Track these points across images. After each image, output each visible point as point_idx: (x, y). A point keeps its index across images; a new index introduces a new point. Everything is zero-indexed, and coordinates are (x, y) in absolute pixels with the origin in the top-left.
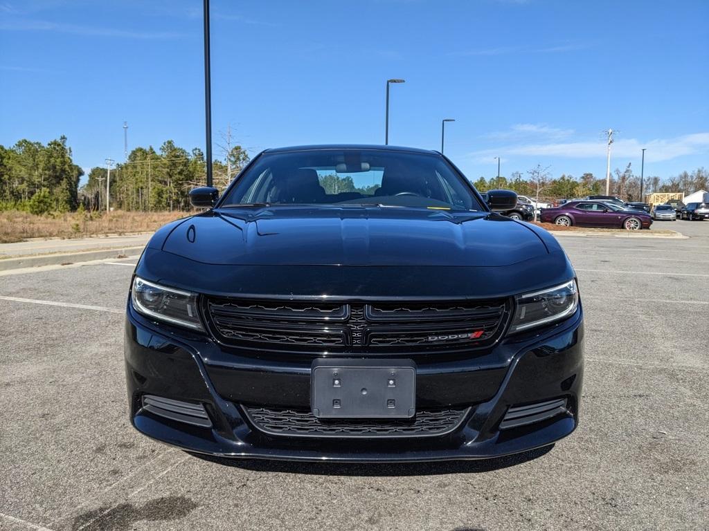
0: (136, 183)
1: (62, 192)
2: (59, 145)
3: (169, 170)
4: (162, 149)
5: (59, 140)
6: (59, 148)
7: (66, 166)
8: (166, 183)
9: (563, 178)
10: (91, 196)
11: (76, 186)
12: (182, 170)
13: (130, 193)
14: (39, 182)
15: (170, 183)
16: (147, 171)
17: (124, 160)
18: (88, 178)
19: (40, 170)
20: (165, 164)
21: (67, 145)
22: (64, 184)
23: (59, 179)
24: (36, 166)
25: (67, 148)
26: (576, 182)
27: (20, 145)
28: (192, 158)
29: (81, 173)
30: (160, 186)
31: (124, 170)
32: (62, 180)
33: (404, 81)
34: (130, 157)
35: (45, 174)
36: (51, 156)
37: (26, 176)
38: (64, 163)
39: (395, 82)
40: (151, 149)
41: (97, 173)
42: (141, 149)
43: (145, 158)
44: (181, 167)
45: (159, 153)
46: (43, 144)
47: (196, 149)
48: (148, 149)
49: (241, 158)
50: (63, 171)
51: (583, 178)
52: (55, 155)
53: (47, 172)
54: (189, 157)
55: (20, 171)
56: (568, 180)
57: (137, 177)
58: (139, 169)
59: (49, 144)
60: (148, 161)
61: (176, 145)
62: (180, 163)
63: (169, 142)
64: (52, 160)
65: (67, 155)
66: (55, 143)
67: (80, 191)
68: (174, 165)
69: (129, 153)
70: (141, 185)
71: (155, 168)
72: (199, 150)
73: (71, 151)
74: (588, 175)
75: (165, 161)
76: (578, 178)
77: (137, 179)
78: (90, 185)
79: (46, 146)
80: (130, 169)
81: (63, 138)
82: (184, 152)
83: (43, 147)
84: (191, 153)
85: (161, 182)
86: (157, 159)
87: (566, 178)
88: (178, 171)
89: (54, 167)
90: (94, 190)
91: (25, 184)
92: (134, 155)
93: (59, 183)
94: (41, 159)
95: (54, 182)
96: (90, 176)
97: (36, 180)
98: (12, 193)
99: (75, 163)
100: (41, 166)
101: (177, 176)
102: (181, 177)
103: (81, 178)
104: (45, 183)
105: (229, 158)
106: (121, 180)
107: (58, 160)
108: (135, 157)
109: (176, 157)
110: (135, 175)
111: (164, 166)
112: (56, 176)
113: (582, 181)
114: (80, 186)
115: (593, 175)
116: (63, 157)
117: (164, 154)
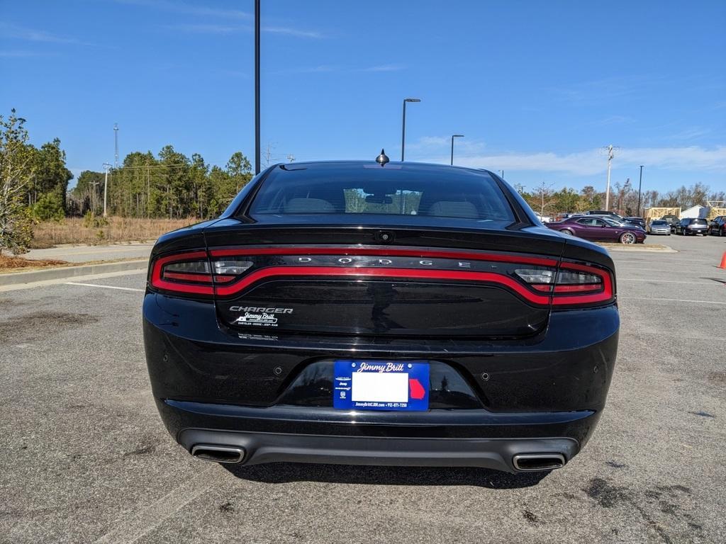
0: (133, 189)
1: (56, 197)
2: (53, 148)
3: (168, 176)
4: (161, 155)
5: (52, 143)
6: (53, 151)
7: (60, 170)
8: (165, 190)
9: (564, 191)
10: (81, 201)
11: (66, 190)
12: (182, 176)
13: (125, 199)
14: (32, 186)
15: (170, 189)
16: (145, 177)
17: (119, 164)
18: (77, 182)
20: (164, 170)
21: (61, 148)
23: (52, 183)
25: (61, 151)
26: (577, 195)
28: (191, 164)
29: (70, 177)
30: (158, 192)
31: (119, 175)
32: (57, 184)
33: (420, 101)
34: (125, 161)
35: (38, 178)
36: (43, 160)
38: (58, 166)
39: (411, 101)
40: (150, 154)
41: (87, 178)
42: (139, 154)
43: (143, 164)
44: (181, 173)
45: (157, 158)
46: (36, 147)
47: (196, 155)
48: (146, 153)
49: (242, 164)
50: (57, 175)
51: (584, 190)
52: (49, 158)
53: (40, 176)
54: (189, 163)
56: (569, 193)
57: (134, 182)
58: (136, 174)
59: (43, 147)
60: (147, 167)
61: (175, 151)
62: (180, 169)
63: (168, 148)
64: (46, 163)
65: (61, 159)
66: (49, 146)
67: (68, 196)
68: (173, 171)
69: (124, 157)
70: (139, 190)
71: (153, 174)
72: (199, 156)
73: (64, 155)
74: (588, 188)
75: (164, 167)
76: (579, 191)
77: (134, 185)
78: (79, 189)
79: (39, 148)
80: (125, 174)
81: (57, 141)
82: (183, 157)
83: (36, 149)
84: (191, 159)
85: (159, 188)
86: (156, 165)
87: (567, 191)
88: (178, 177)
89: (48, 171)
90: (84, 195)
92: (130, 158)
95: (47, 186)
96: (80, 180)
99: (65, 166)
101: (177, 183)
102: (181, 184)
103: (69, 181)
104: (38, 187)
105: (230, 165)
106: (116, 185)
107: (52, 164)
108: (132, 162)
109: (175, 163)
110: (131, 181)
111: (163, 172)
112: (50, 181)
113: (583, 194)
114: (68, 189)
115: (594, 188)
116: (57, 160)
117: (163, 159)
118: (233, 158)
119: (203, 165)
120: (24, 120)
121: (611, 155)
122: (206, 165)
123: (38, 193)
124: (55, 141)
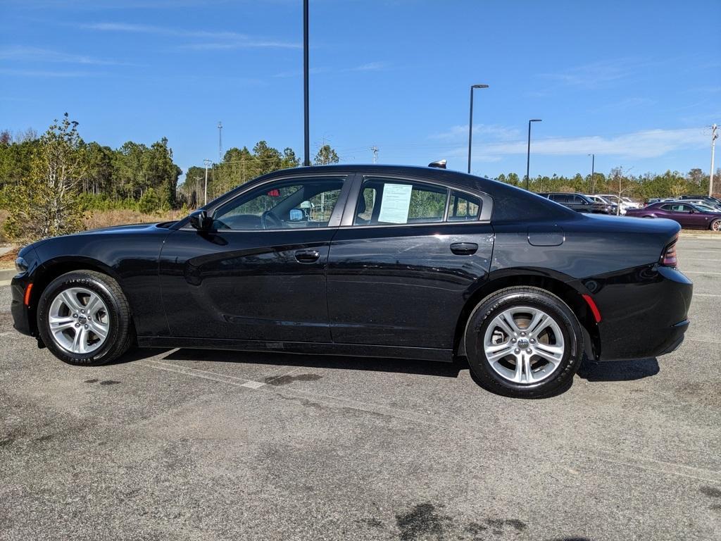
0: (231, 183)
1: (164, 191)
2: (161, 147)
3: (262, 170)
4: (256, 150)
5: (160, 142)
6: (161, 149)
7: (167, 167)
9: (668, 174)
10: (188, 195)
11: (175, 185)
12: (274, 170)
14: (143, 181)
16: (241, 171)
17: (219, 160)
18: (185, 178)
19: (144, 171)
20: (258, 164)
21: (169, 146)
22: (166, 184)
23: (161, 179)
24: (140, 166)
25: (168, 149)
26: (682, 178)
27: (126, 147)
28: (283, 157)
29: (179, 173)
31: (220, 170)
32: (164, 180)
33: (488, 86)
34: (225, 157)
35: (149, 174)
36: (153, 158)
37: (131, 176)
38: (165, 163)
39: (479, 87)
40: (245, 149)
41: (195, 172)
42: (236, 150)
43: (240, 159)
44: (273, 167)
45: (252, 153)
46: (147, 146)
47: (288, 149)
48: (242, 149)
49: (330, 157)
50: (165, 171)
51: (690, 173)
52: (158, 156)
53: (150, 172)
54: (282, 157)
55: (127, 172)
56: (673, 176)
58: (234, 168)
59: (152, 146)
60: (243, 161)
61: (269, 145)
62: (272, 163)
63: (262, 143)
64: (155, 161)
65: (168, 156)
66: (158, 145)
67: (178, 190)
68: (267, 165)
69: (224, 153)
70: (235, 184)
71: (248, 168)
72: (291, 150)
73: (171, 152)
74: (696, 170)
75: (258, 161)
76: (685, 174)
77: (232, 179)
78: (187, 184)
79: (150, 147)
80: (225, 169)
81: (165, 140)
82: (276, 152)
83: (147, 149)
84: (283, 153)
86: (251, 159)
87: (671, 174)
88: (271, 170)
89: (157, 167)
90: (192, 190)
91: (131, 183)
92: (229, 155)
93: (161, 182)
94: (145, 159)
95: (156, 181)
96: (187, 175)
97: (140, 179)
98: (118, 192)
99: (174, 163)
100: (146, 166)
103: (179, 177)
104: (149, 183)
105: (319, 157)
106: (217, 179)
107: (161, 161)
108: (230, 157)
109: (268, 157)
110: (230, 175)
111: (258, 166)
112: (159, 176)
113: (689, 177)
114: (178, 184)
115: (702, 171)
116: (165, 158)
117: (257, 154)
118: (321, 151)
119: (294, 159)
120: (77, 123)
121: (715, 134)
122: (296, 158)
123: (148, 188)
124: (163, 140)
